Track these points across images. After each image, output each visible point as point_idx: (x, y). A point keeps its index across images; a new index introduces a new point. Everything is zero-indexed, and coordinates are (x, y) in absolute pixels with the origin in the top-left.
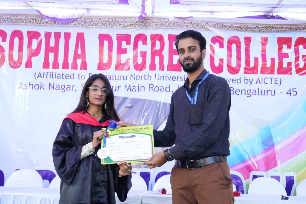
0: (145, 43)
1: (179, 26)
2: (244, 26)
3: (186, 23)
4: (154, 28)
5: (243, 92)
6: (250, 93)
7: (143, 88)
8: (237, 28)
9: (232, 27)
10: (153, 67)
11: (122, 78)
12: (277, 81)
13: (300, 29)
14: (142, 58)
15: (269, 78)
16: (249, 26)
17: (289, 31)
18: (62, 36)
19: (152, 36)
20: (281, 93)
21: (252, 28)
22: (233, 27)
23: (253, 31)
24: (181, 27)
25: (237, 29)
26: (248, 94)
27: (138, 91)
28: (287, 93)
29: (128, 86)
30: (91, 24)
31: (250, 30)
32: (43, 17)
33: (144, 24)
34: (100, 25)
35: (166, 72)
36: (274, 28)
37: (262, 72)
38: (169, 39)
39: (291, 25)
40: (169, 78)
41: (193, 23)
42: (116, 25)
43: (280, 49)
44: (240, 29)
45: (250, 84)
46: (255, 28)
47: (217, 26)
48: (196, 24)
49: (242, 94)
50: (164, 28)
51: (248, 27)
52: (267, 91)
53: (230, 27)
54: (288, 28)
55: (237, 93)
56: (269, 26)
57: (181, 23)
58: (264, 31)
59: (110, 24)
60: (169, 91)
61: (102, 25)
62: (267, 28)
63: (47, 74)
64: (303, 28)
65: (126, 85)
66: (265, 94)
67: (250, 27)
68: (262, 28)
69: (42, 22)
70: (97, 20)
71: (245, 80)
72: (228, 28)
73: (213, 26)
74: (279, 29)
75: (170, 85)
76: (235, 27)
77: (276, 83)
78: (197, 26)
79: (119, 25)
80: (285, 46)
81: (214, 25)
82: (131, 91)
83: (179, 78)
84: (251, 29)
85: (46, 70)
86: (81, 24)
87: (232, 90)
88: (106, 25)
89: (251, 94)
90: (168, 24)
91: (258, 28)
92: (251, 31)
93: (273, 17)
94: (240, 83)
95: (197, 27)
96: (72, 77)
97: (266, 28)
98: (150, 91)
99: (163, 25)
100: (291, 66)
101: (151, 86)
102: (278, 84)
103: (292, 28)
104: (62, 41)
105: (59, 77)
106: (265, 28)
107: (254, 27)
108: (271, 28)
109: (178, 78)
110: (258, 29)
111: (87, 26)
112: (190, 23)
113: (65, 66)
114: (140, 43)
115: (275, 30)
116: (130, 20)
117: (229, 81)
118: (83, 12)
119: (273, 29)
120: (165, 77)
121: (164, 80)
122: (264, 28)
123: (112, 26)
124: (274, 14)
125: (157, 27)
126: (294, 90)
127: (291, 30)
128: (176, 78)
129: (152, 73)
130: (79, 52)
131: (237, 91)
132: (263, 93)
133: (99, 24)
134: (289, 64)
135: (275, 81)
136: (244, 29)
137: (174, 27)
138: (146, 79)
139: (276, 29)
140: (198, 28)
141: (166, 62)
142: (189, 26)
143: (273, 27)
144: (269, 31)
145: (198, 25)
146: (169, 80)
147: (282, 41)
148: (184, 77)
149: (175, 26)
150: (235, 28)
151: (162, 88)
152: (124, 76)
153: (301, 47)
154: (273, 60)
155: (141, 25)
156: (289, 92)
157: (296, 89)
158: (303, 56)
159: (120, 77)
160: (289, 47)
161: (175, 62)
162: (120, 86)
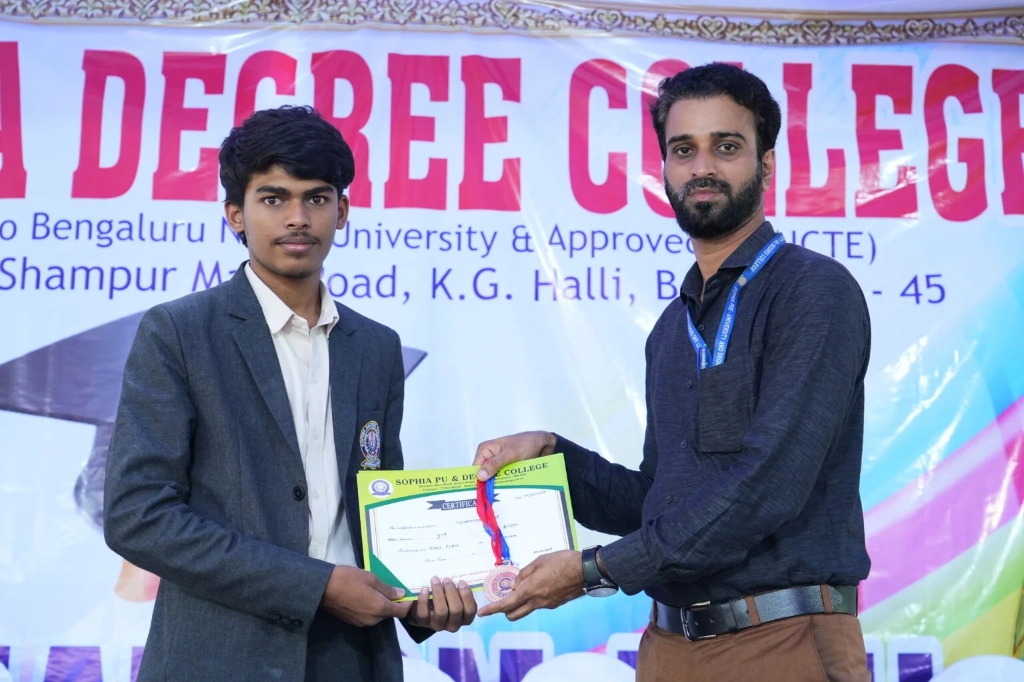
0: (286, 87)
1: (435, 18)
2: (713, 17)
3: (466, 8)
4: (327, 30)
8: (683, 28)
9: (663, 23)
11: (182, 232)
12: (857, 244)
13: (947, 32)
15: (825, 233)
16: (731, 20)
17: (900, 40)
19: (316, 58)
20: (879, 293)
21: (744, 27)
22: (667, 25)
23: (751, 39)
24: (445, 24)
25: (681, 31)
28: (903, 294)
29: (209, 270)
30: (52, 10)
31: (738, 36)
33: (283, 10)
34: (89, 14)
35: (378, 214)
36: (838, 27)
38: (392, 73)
39: (908, 16)
40: (393, 239)
41: (497, 8)
42: (159, 12)
43: (865, 111)
44: (695, 33)
46: (758, 28)
47: (600, 20)
48: (510, 11)
50: (369, 28)
51: (728, 23)
53: (654, 23)
54: (898, 30)
56: (817, 21)
57: (442, 7)
58: (796, 42)
59: (137, 10)
60: (393, 294)
61: (100, 12)
62: (808, 27)
64: (958, 30)
65: (200, 264)
67: (737, 22)
68: (787, 30)
72: (644, 27)
73: (581, 19)
74: (860, 34)
75: (394, 268)
76: (672, 25)
77: (853, 253)
78: (513, 19)
79: (176, 13)
80: (884, 103)
81: (584, 16)
83: (435, 238)
84: (742, 34)
86: (9, 9)
87: (669, 283)
88: (116, 12)
90: (387, 9)
91: (771, 27)
92: (740, 40)
95: (513, 24)
97: (805, 29)
99: (365, 17)
100: (912, 182)
102: (861, 257)
103: (911, 30)
106: (801, 26)
107: (755, 22)
108: (825, 29)
109: (432, 237)
110: (771, 33)
111: (33, 15)
112: (483, 9)
114: (266, 84)
115: (842, 36)
117: (654, 242)
119: (832, 34)
120: (374, 237)
121: (369, 246)
122: (795, 27)
123: (143, 17)
125: (342, 22)
127: (908, 37)
128: (420, 237)
133: (86, 8)
134: (905, 174)
135: (850, 244)
136: (711, 33)
137: (415, 23)
139: (846, 34)
140: (518, 28)
141: (378, 171)
142: (479, 21)
143: (830, 22)
144: (816, 40)
145: (516, 16)
146: (393, 244)
147: (869, 83)
148: (459, 234)
149: (418, 18)
150: (676, 30)
151: (363, 281)
152: (190, 226)
153: (952, 105)
154: (836, 158)
155: (272, 16)
156: (912, 290)
157: (939, 276)
158: (962, 142)
159: (175, 226)
160: (903, 105)
161: (418, 170)
162: (174, 269)
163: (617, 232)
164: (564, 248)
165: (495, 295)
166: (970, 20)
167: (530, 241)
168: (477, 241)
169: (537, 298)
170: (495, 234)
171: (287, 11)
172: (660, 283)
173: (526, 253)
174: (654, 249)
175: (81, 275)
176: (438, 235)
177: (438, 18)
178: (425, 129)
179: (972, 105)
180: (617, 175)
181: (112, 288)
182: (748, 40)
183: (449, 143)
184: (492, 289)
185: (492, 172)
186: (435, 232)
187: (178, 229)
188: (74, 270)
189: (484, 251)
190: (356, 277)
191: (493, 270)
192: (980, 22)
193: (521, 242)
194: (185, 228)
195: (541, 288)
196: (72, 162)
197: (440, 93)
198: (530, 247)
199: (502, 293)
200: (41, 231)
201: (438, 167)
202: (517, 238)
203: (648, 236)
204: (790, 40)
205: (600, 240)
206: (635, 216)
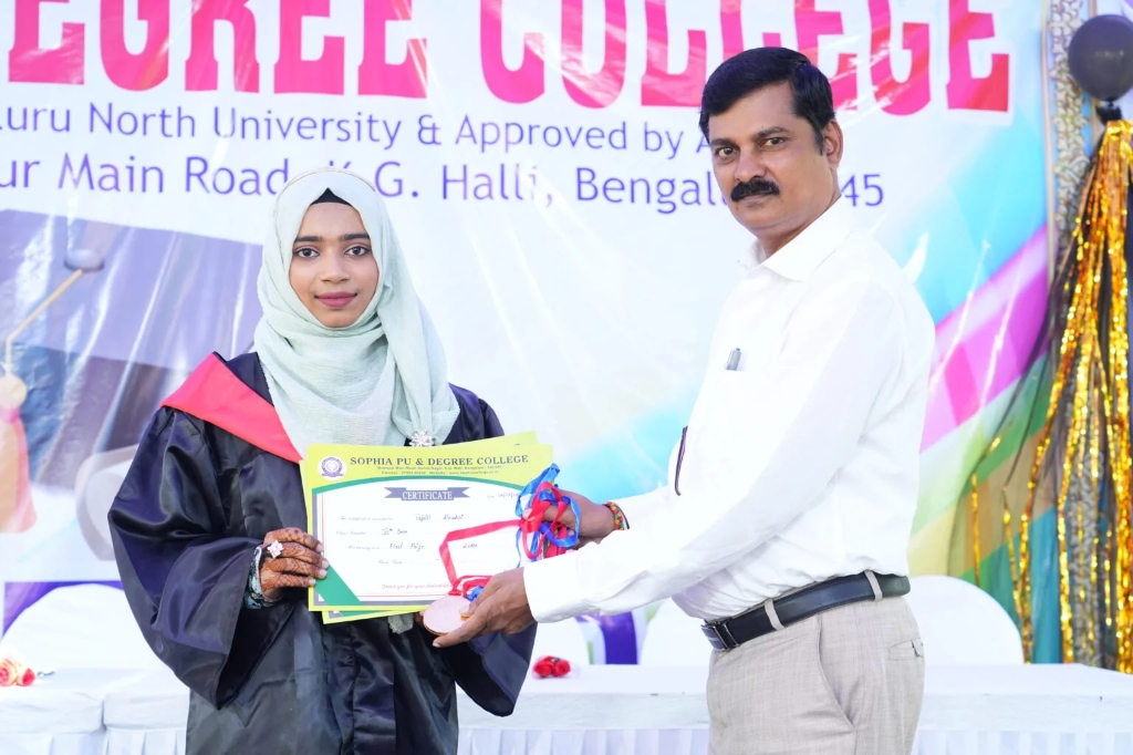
5: (640, 189)
6: (672, 193)
7: (153, 177)
11: (44, 119)
14: (144, 24)
26: (664, 199)
27: (132, 189)
29: (77, 163)
35: (267, 100)
40: (285, 129)
45: (671, 152)
49: (633, 200)
55: (611, 194)
65: (67, 157)
71: (646, 133)
75: (286, 161)
82: (92, 187)
83: (331, 127)
87: (589, 182)
89: (676, 198)
94: (624, 147)
98: (188, 189)
100: (853, 71)
101: (197, 167)
109: (328, 126)
117: (574, 136)
120: (263, 126)
121: (257, 137)
126: (871, 181)
128: (315, 126)
129: (200, 103)
131: (610, 185)
134: (845, 63)
138: (168, 131)
141: (268, 50)
148: (359, 122)
151: (251, 176)
152: (53, 112)
156: (849, 191)
157: (877, 176)
158: (908, 27)
159: (36, 114)
161: (311, 50)
162: (38, 163)
163: (533, 124)
164: (475, 142)
165: (400, 192)
167: (437, 132)
168: (379, 131)
169: (445, 196)
170: (399, 123)
172: (580, 182)
173: (433, 146)
174: (574, 143)
176: (335, 123)
178: (319, 2)
180: (533, 63)
183: (346, 19)
184: (396, 186)
185: (395, 55)
186: (332, 120)
187: (40, 116)
189: (387, 142)
190: (244, 171)
191: (398, 164)
193: (427, 133)
194: (49, 114)
195: (449, 185)
198: (438, 140)
199: (408, 189)
201: (334, 46)
202: (422, 128)
203: (567, 129)
205: (514, 133)
206: (552, 105)
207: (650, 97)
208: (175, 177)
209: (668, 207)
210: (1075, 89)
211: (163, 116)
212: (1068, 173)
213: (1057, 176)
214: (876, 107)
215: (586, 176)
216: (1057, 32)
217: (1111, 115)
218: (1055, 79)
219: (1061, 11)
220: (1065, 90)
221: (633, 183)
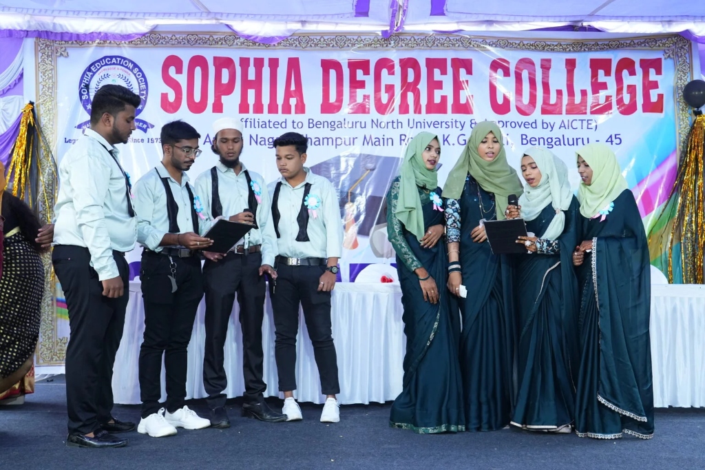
0: (391, 72)
1: (441, 45)
2: (540, 42)
3: (452, 41)
4: (404, 49)
5: (542, 141)
7: (390, 141)
8: (530, 46)
9: (522, 44)
10: (404, 109)
11: (358, 124)
12: (591, 124)
13: (624, 45)
14: (387, 94)
15: (579, 120)
16: (547, 43)
17: (607, 49)
18: (266, 63)
19: (401, 61)
21: (551, 45)
22: (524, 45)
24: (445, 47)
26: (549, 144)
27: (384, 145)
28: (607, 141)
29: (368, 138)
30: (309, 45)
31: (549, 48)
32: (235, 35)
34: (322, 46)
35: (424, 116)
36: (585, 44)
37: (569, 112)
38: (427, 65)
39: (610, 40)
40: (429, 124)
41: (463, 40)
42: (346, 45)
43: (594, 75)
44: (534, 48)
45: (551, 129)
46: (556, 46)
47: (500, 44)
48: (468, 41)
49: (539, 144)
50: (418, 49)
52: (577, 139)
53: (519, 44)
54: (606, 45)
55: (532, 142)
56: (577, 43)
58: (570, 50)
59: (338, 44)
61: (325, 45)
62: (574, 45)
63: (246, 122)
64: (628, 45)
65: (365, 136)
66: (573, 144)
67: (549, 44)
68: (567, 46)
69: (235, 43)
70: (318, 38)
71: (543, 123)
72: (516, 46)
74: (593, 47)
76: (526, 45)
77: (589, 128)
79: (352, 45)
80: (601, 72)
81: (494, 42)
82: (372, 145)
83: (444, 124)
85: (245, 116)
86: (294, 45)
87: (525, 139)
88: (331, 45)
89: (553, 143)
90: (425, 42)
92: (550, 50)
93: (583, 29)
94: (536, 127)
95: (469, 46)
96: (283, 125)
98: (400, 144)
99: (417, 45)
100: (610, 102)
101: (403, 137)
102: (592, 129)
103: (611, 45)
104: (266, 71)
105: (265, 125)
106: (572, 45)
107: (555, 44)
108: (581, 46)
110: (561, 47)
111: (302, 47)
112: (458, 41)
113: (273, 109)
114: (384, 72)
115: (586, 48)
116: (367, 37)
117: (520, 125)
118: (296, 27)
119: (583, 47)
120: (423, 124)
121: (421, 128)
122: (569, 45)
123: (341, 47)
124: (585, 24)
125: (409, 47)
126: (617, 136)
127: (610, 47)
128: (439, 124)
129: (403, 118)
130: (293, 88)
131: (532, 139)
132: (571, 143)
133: (320, 44)
134: (608, 98)
135: (588, 124)
136: (539, 48)
137: (435, 47)
138: (394, 127)
139: (588, 47)
140: (471, 48)
141: (424, 101)
142: (457, 45)
144: (577, 50)
145: (470, 43)
146: (429, 127)
147: (596, 65)
148: (452, 122)
150: (527, 47)
152: (361, 122)
153: (625, 73)
154: (584, 93)
155: (385, 45)
156: (610, 140)
157: (619, 134)
158: (629, 87)
159: (356, 123)
160: (608, 73)
161: (437, 100)
162: (357, 138)
163: (507, 121)
166: (632, 41)
168: (458, 124)
170: (464, 122)
171: (390, 44)
172: (522, 139)
174: (520, 127)
175: (326, 140)
177: (443, 44)
178: (439, 85)
179: (632, 73)
180: (506, 100)
181: (336, 145)
182: (553, 50)
183: (448, 90)
185: (463, 101)
186: (444, 122)
188: (323, 139)
189: (461, 128)
191: (465, 135)
192: (636, 42)
196: (320, 100)
197: (444, 72)
200: (311, 125)
201: (444, 98)
202: (472, 123)
203: (518, 122)
204: (568, 50)
206: (513, 115)
207: (544, 112)
208: (397, 141)
209: (551, 146)
210: (686, 105)
211: (393, 122)
212: (683, 133)
213: (680, 133)
214: (617, 112)
215: (524, 137)
216: (680, 86)
217: (699, 113)
218: (679, 102)
219: (681, 79)
220: (682, 105)
221: (539, 139)
